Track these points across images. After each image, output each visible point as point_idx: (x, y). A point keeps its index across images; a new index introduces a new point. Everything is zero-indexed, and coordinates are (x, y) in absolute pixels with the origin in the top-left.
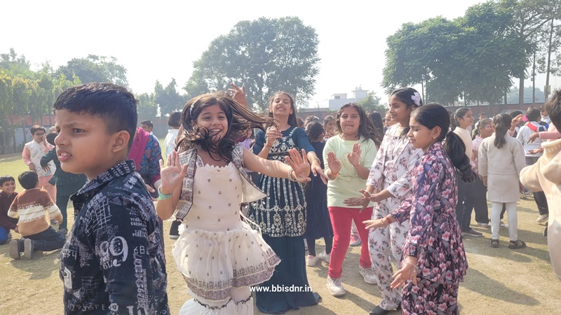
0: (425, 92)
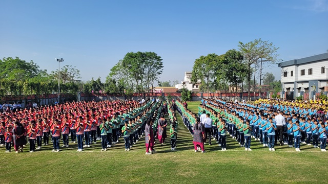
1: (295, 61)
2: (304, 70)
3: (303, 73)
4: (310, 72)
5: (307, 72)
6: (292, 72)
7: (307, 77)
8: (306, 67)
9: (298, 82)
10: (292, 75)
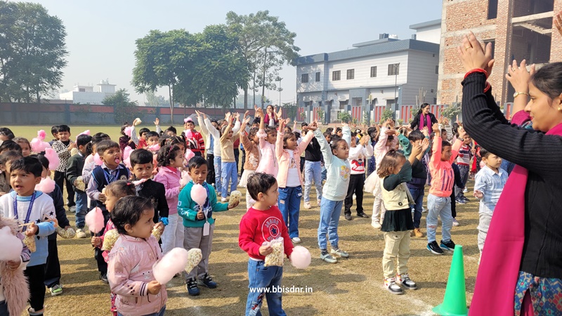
0: (172, 94)
1: (326, 55)
2: (339, 72)
3: (337, 76)
4: (351, 74)
5: (344, 75)
6: (318, 75)
7: (343, 83)
8: (343, 68)
9: (327, 92)
10: (318, 79)
